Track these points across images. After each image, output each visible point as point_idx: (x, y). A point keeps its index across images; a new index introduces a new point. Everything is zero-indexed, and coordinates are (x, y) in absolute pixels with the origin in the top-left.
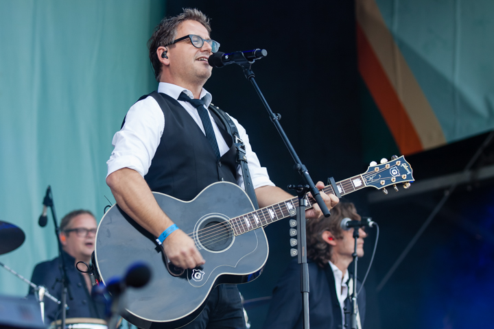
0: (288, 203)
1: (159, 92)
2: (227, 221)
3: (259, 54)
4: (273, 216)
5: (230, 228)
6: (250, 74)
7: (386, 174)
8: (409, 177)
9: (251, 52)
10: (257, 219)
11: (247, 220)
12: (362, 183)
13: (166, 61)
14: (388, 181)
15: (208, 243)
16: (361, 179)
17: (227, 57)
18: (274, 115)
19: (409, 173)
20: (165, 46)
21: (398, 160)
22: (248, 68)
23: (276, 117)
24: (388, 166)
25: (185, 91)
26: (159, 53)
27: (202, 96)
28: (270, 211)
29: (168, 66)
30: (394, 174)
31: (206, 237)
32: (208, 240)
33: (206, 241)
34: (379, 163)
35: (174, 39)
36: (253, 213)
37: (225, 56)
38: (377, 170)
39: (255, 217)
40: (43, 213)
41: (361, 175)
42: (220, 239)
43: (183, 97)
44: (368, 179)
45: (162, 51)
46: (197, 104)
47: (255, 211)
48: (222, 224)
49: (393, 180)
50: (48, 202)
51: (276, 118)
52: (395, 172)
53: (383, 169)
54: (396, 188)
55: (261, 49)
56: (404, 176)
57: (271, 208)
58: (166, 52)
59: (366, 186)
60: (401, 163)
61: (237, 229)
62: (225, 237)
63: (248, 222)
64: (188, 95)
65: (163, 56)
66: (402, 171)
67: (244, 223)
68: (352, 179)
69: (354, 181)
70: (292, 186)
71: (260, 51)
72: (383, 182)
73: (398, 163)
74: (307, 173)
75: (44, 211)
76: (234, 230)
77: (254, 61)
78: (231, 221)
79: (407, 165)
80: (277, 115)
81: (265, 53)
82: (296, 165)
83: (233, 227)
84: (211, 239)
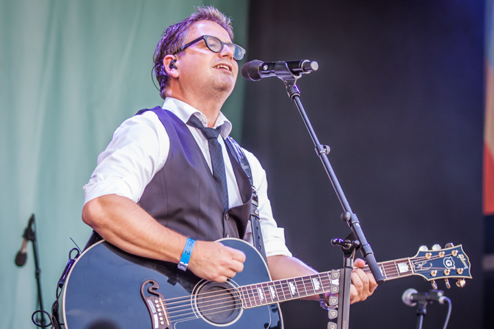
0: (314, 279)
1: (163, 108)
2: (235, 288)
3: (308, 66)
4: (293, 292)
5: (238, 298)
6: (293, 91)
7: (438, 263)
8: (465, 272)
9: (296, 64)
10: (273, 292)
11: (260, 290)
12: (410, 269)
13: (174, 73)
14: (441, 273)
15: (207, 312)
16: (408, 264)
17: (266, 67)
18: (321, 147)
19: (466, 267)
20: (174, 54)
21: (455, 249)
22: (292, 84)
23: (325, 151)
24: (441, 255)
25: (198, 113)
26: (166, 63)
27: (218, 124)
28: (291, 284)
29: (177, 79)
30: (448, 265)
31: (206, 304)
32: (208, 308)
33: (205, 308)
34: (430, 248)
35: (184, 44)
36: (269, 284)
37: (263, 65)
38: (428, 256)
39: (272, 289)
40: (22, 248)
41: (409, 259)
42: (223, 309)
43: (194, 121)
44: (416, 266)
45: (170, 60)
46: (209, 135)
47: (271, 281)
48: (228, 291)
49: (447, 273)
50: (29, 235)
51: (323, 151)
52: (449, 264)
53: (435, 257)
54: (448, 283)
55: (311, 61)
56: (460, 271)
57: (292, 280)
58: (175, 61)
59: (413, 273)
60: (458, 254)
61: (247, 300)
62: (229, 308)
63: (261, 294)
64: (201, 120)
65: (171, 66)
66: (458, 264)
67: (256, 294)
68: (397, 262)
69: (399, 265)
70: (338, 241)
71: (310, 63)
72: (434, 273)
73: (455, 253)
74: (358, 224)
75: (24, 246)
76: (243, 301)
77: (300, 76)
78: (240, 289)
79: (465, 257)
80: (325, 147)
81: (315, 66)
82: (344, 214)
83: (242, 297)
84: (212, 307)
